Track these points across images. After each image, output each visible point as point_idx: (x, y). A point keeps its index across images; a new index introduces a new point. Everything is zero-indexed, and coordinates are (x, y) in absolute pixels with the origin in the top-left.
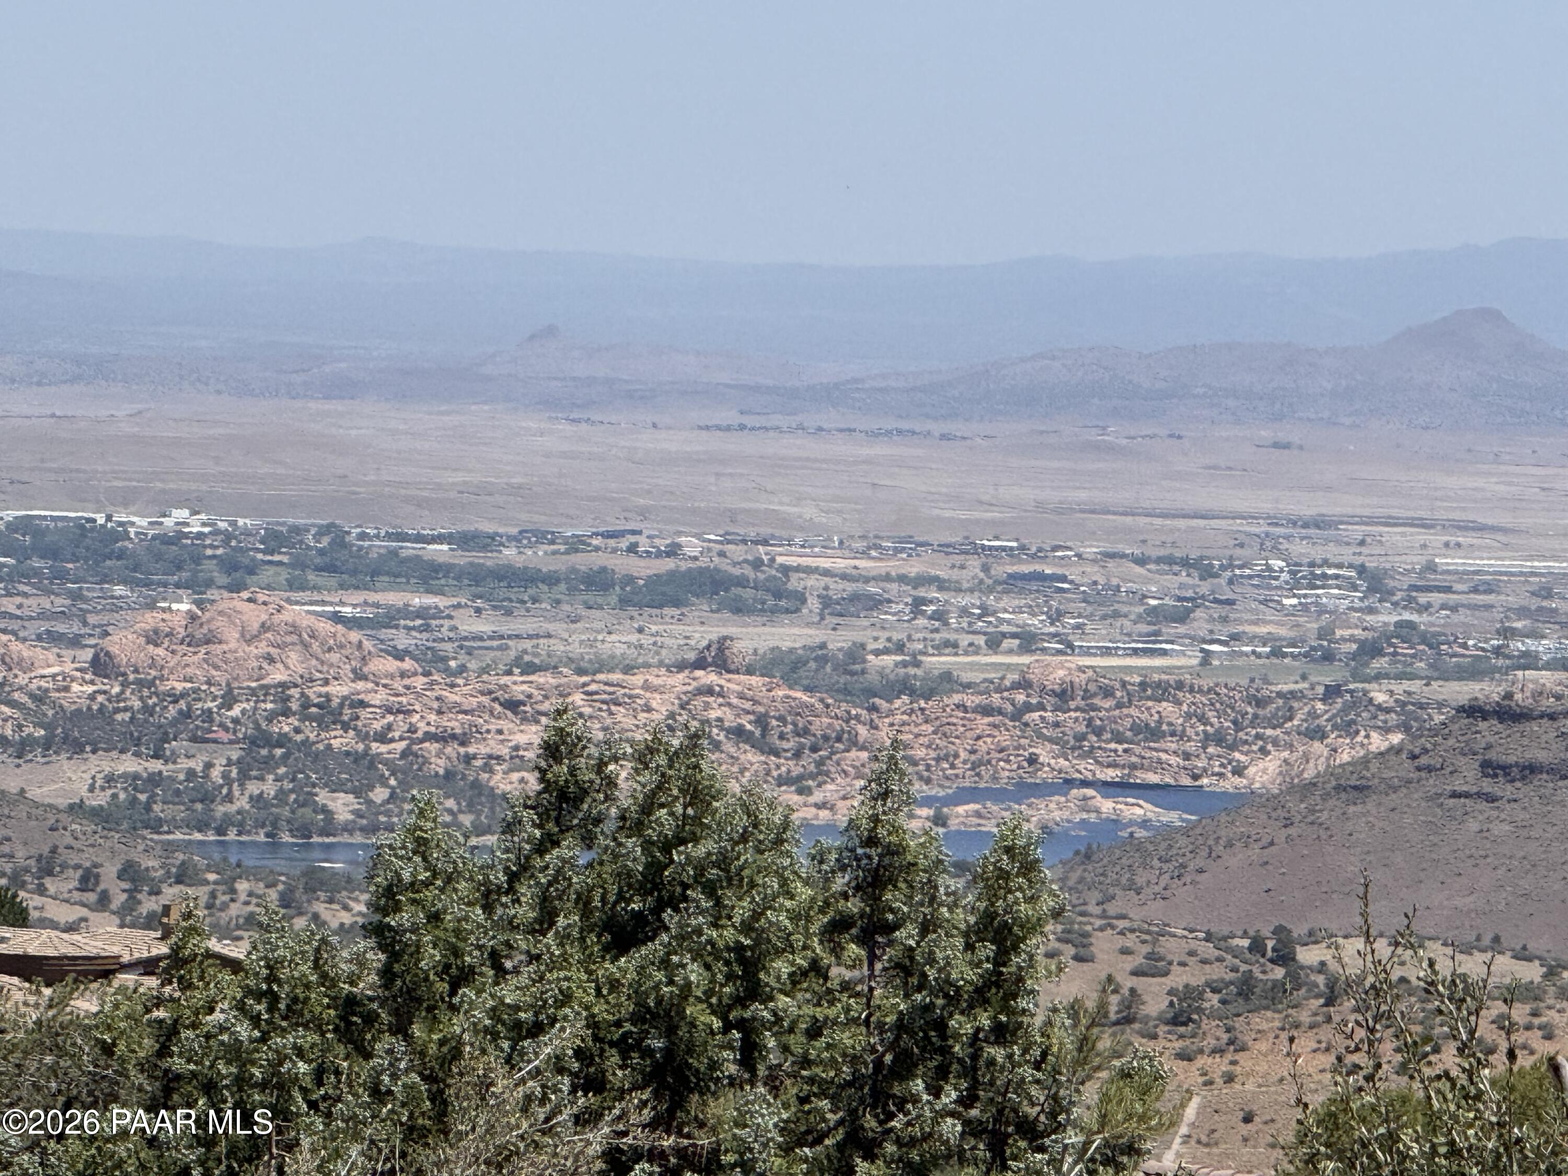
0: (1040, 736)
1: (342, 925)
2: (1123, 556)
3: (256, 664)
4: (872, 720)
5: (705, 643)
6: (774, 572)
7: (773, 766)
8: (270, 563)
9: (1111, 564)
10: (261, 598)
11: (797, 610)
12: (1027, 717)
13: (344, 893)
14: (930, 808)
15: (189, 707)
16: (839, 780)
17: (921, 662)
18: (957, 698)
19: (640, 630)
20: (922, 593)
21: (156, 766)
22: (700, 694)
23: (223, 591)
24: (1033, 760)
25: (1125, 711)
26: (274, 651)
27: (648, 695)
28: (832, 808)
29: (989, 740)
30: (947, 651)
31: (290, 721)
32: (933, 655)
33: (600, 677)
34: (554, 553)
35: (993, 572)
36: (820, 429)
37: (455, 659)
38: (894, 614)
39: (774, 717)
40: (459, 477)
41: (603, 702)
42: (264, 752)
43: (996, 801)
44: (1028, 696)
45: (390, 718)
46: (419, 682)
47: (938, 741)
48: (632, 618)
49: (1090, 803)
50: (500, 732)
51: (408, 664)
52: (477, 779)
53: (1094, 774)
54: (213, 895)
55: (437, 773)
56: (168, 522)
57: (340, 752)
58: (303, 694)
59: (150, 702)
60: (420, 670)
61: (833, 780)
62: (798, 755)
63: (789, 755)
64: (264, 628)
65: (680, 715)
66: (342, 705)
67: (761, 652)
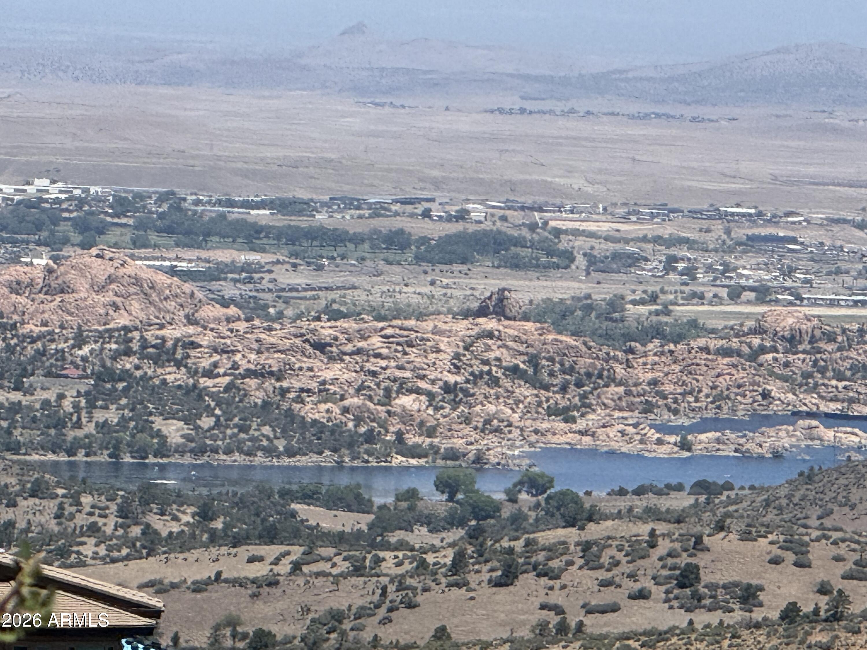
0: (772, 374)
1: (171, 533)
2: (845, 221)
3: (102, 311)
4: (628, 360)
5: (488, 294)
6: (546, 234)
7: (544, 399)
8: (117, 224)
9: (836, 228)
10: (108, 254)
11: (567, 267)
12: (762, 358)
13: (175, 506)
14: (678, 435)
15: (44, 346)
16: (599, 411)
17: (671, 311)
18: (702, 342)
19: (433, 283)
20: (673, 251)
21: (16, 396)
22: (483, 337)
23: (76, 248)
24: (766, 395)
25: (845, 354)
26: (118, 300)
27: (437, 337)
28: (593, 435)
29: (728, 377)
30: (695, 301)
31: (131, 359)
32: (683, 305)
33: (395, 322)
34: (360, 217)
35: (733, 235)
36: (588, 113)
37: (275, 306)
38: (650, 271)
39: (544, 358)
40: (281, 153)
41: (398, 344)
42: (108, 386)
43: (733, 430)
44: (762, 340)
45: (216, 357)
46: (242, 326)
47: (685, 378)
48: (426, 272)
49: (815, 431)
50: (311, 369)
51: (233, 311)
52: (290, 409)
53: (818, 408)
54: (61, 507)
55: (256, 404)
56: (31, 190)
57: (174, 386)
58: (142, 337)
59: (13, 342)
60: (243, 316)
61: (594, 411)
62: (564, 389)
63: (556, 389)
64: (111, 279)
65: (464, 355)
66: (175, 346)
67: (535, 302)
